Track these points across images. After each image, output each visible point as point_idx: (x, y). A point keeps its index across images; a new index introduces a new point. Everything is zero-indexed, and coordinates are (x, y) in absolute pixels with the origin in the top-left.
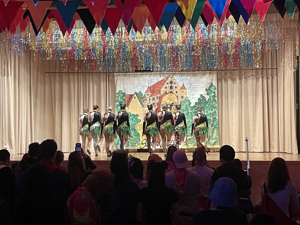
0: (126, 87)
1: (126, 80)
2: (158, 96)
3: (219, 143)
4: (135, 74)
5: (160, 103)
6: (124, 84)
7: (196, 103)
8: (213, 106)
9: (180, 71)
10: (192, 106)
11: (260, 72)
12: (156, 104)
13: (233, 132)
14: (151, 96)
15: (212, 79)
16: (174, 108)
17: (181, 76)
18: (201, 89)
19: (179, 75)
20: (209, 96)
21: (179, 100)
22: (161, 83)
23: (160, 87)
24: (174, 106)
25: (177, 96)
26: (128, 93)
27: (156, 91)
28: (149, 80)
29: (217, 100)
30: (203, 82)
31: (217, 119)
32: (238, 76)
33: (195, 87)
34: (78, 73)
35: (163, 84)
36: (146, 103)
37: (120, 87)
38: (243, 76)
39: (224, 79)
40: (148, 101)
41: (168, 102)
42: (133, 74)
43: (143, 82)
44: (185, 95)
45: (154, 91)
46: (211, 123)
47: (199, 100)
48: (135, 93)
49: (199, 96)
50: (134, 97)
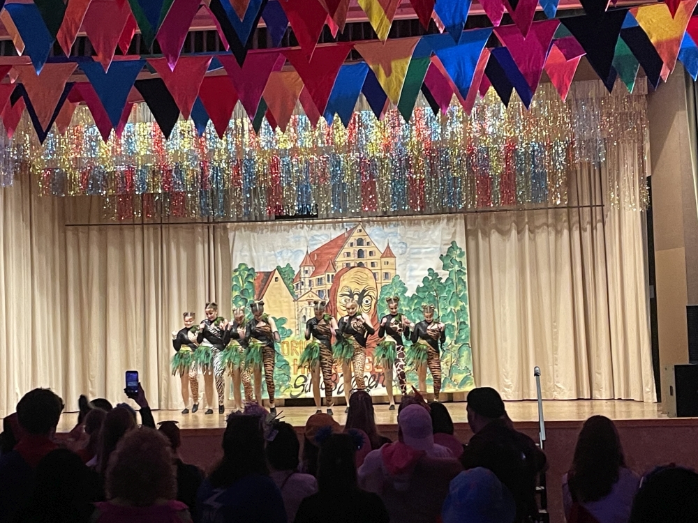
0: (254, 254)
1: (256, 239)
2: (330, 274)
3: (473, 381)
4: (275, 224)
5: (336, 291)
6: (250, 250)
7: (418, 289)
8: (457, 295)
9: (380, 215)
10: (410, 296)
11: (564, 214)
12: (326, 294)
13: (506, 355)
14: (314, 274)
15: (453, 231)
16: (367, 302)
17: (381, 227)
18: (430, 256)
19: (378, 224)
20: (448, 272)
21: (379, 281)
22: (337, 244)
23: (333, 254)
24: (368, 297)
25: (374, 274)
26: (259, 268)
27: (325, 262)
28: (309, 238)
29: (466, 280)
30: (432, 239)
31: (467, 325)
32: (513, 224)
33: (416, 250)
34: (143, 224)
35: (342, 247)
36: (303, 292)
37: (240, 254)
38: (527, 226)
39: (482, 233)
40: (307, 287)
41: (354, 287)
42: (272, 226)
43: (296, 241)
44: (392, 272)
45: (321, 263)
46: (455, 334)
47: (426, 282)
48: (275, 268)
49: (426, 273)
50: (274, 277)
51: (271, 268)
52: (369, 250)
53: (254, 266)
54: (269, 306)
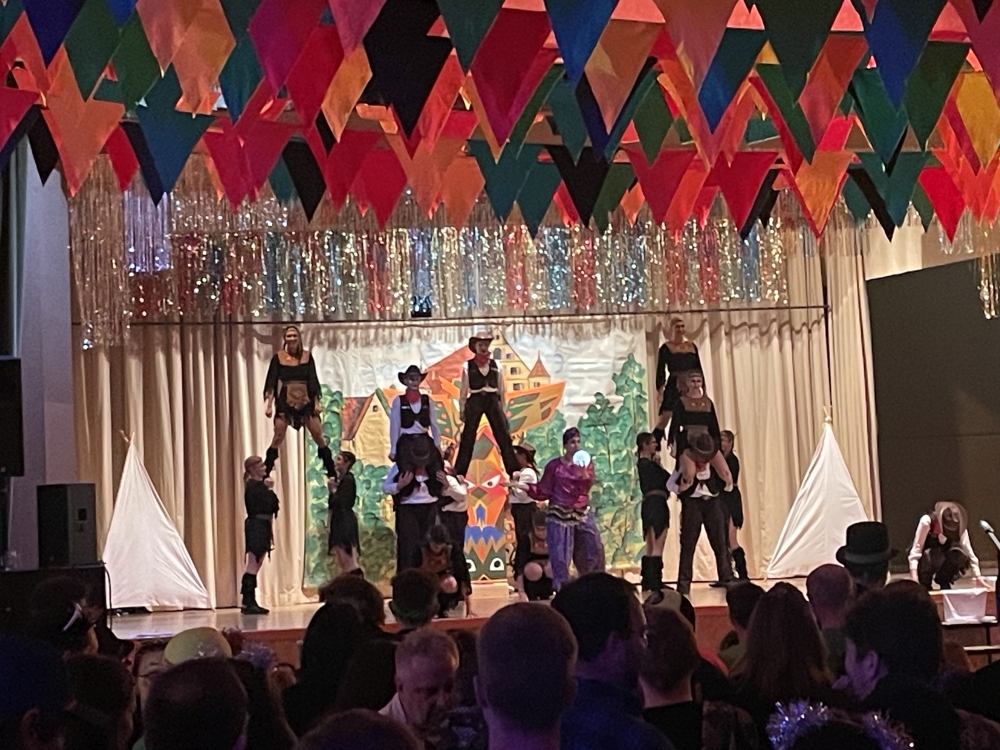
0: (342, 371)
6: (336, 365)
7: (581, 422)
15: (630, 339)
18: (596, 374)
20: (622, 398)
26: (349, 391)
28: (423, 348)
29: (646, 410)
30: (600, 351)
33: (576, 366)
43: (404, 353)
46: (632, 487)
47: (592, 412)
48: (374, 391)
49: (592, 400)
50: (372, 404)
51: (367, 392)
52: (510, 366)
53: (341, 387)
54: (364, 449)
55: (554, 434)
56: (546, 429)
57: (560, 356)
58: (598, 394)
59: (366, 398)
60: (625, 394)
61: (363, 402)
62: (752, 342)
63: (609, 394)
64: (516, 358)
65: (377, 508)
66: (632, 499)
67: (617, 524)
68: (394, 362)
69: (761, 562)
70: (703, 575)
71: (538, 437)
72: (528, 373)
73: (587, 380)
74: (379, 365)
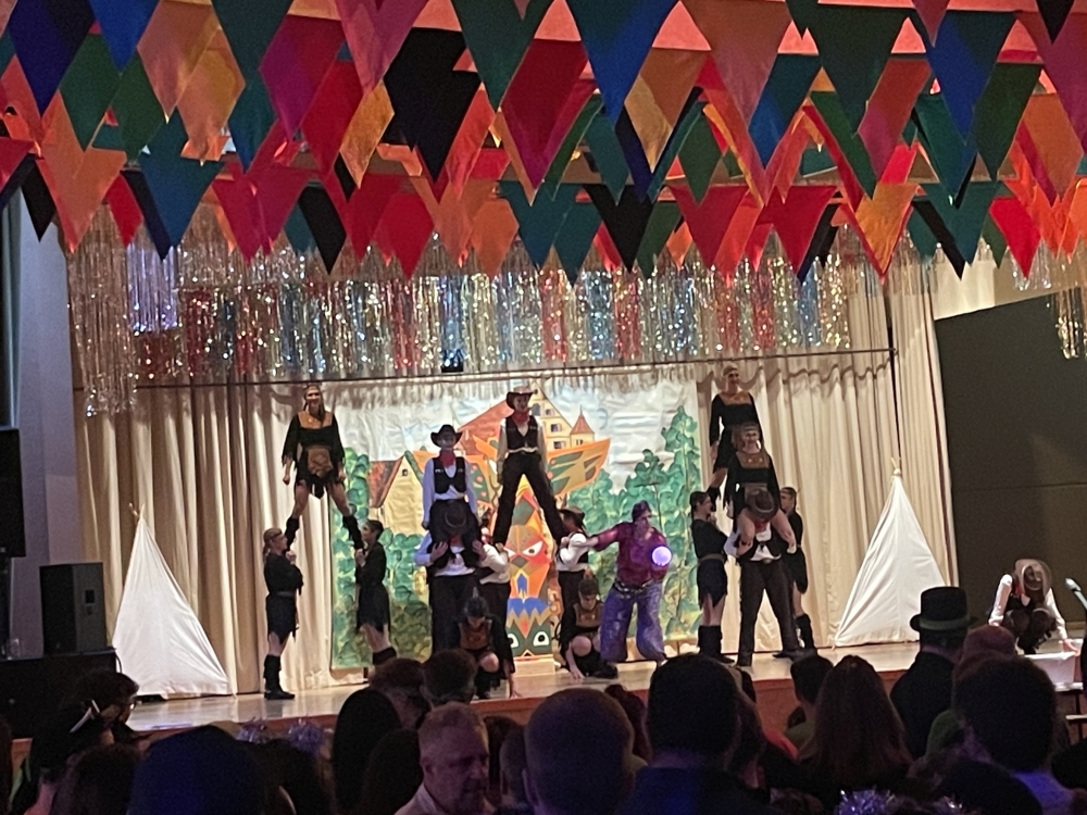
0: (368, 433)
7: (629, 482)
10: (617, 494)
15: (680, 390)
18: (645, 429)
20: (672, 455)
26: (376, 455)
29: (700, 467)
33: (622, 421)
46: (686, 551)
47: (641, 470)
48: (402, 454)
49: (640, 457)
50: (401, 468)
51: (395, 455)
52: (550, 423)
53: (368, 451)
54: (394, 517)
55: (599, 495)
56: (591, 490)
57: (603, 410)
58: (647, 451)
59: (394, 462)
60: (676, 450)
61: (391, 466)
62: (812, 391)
63: (659, 450)
64: (557, 415)
65: (409, 581)
66: (686, 564)
67: (671, 591)
68: (423, 422)
69: (828, 628)
70: (765, 644)
71: (583, 500)
72: (570, 430)
73: (634, 435)
74: (408, 426)
